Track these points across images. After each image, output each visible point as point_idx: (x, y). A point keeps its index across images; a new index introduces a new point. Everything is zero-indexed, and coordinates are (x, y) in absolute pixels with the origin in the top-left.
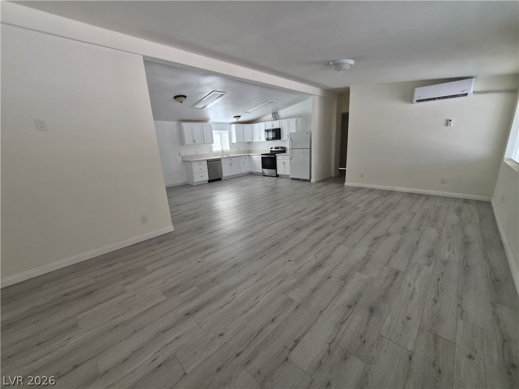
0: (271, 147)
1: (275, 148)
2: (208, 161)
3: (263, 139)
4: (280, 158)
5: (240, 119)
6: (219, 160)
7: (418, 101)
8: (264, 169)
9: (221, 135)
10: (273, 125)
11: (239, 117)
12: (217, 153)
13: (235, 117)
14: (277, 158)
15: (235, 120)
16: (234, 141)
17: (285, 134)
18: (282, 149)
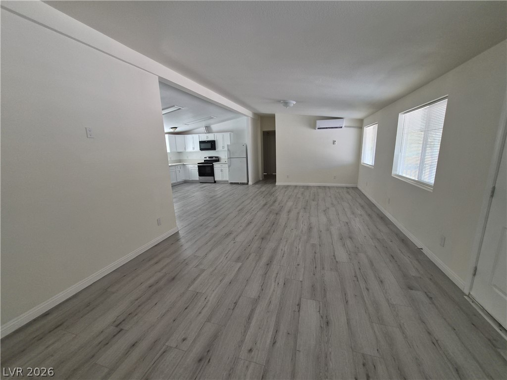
0: (205, 157)
1: (209, 158)
3: (197, 149)
4: (217, 166)
7: (319, 128)
8: (200, 177)
10: (207, 137)
13: (172, 128)
14: (214, 165)
17: (219, 145)
18: (216, 159)
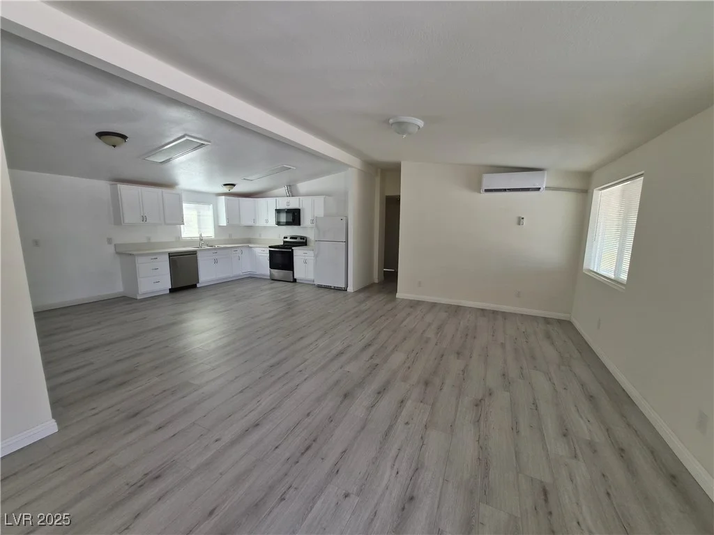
0: (285, 235)
2: (171, 255)
4: (298, 253)
5: (235, 190)
6: (194, 253)
7: (487, 191)
8: (272, 270)
9: (199, 212)
10: (288, 203)
11: (234, 185)
12: (190, 242)
13: (225, 185)
14: (294, 251)
15: (226, 190)
16: (223, 222)
17: (306, 218)
18: (302, 240)
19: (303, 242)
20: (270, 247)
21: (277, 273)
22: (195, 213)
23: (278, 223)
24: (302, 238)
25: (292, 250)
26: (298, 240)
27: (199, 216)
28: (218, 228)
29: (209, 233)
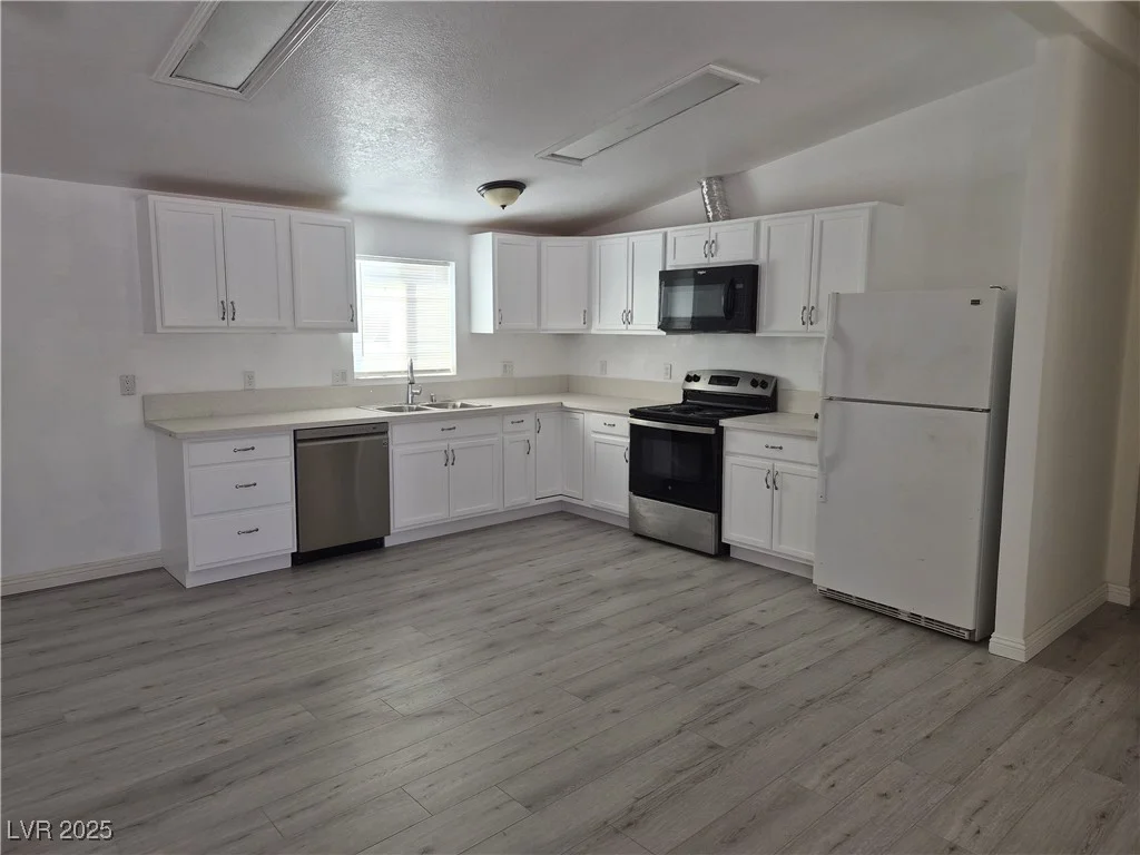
0: (694, 369)
1: (715, 380)
2: (301, 437)
3: (647, 320)
4: (743, 441)
5: (522, 205)
6: (378, 430)
8: (639, 500)
9: (411, 289)
10: (711, 245)
11: (517, 186)
12: (376, 389)
13: (490, 186)
14: (728, 436)
15: (492, 204)
16: (485, 323)
17: (781, 305)
18: (758, 391)
19: (762, 398)
20: (635, 413)
21: (655, 513)
22: (400, 291)
23: (667, 324)
24: (759, 380)
25: (720, 431)
26: (743, 388)
27: (411, 301)
28: (468, 342)
29: (440, 357)
